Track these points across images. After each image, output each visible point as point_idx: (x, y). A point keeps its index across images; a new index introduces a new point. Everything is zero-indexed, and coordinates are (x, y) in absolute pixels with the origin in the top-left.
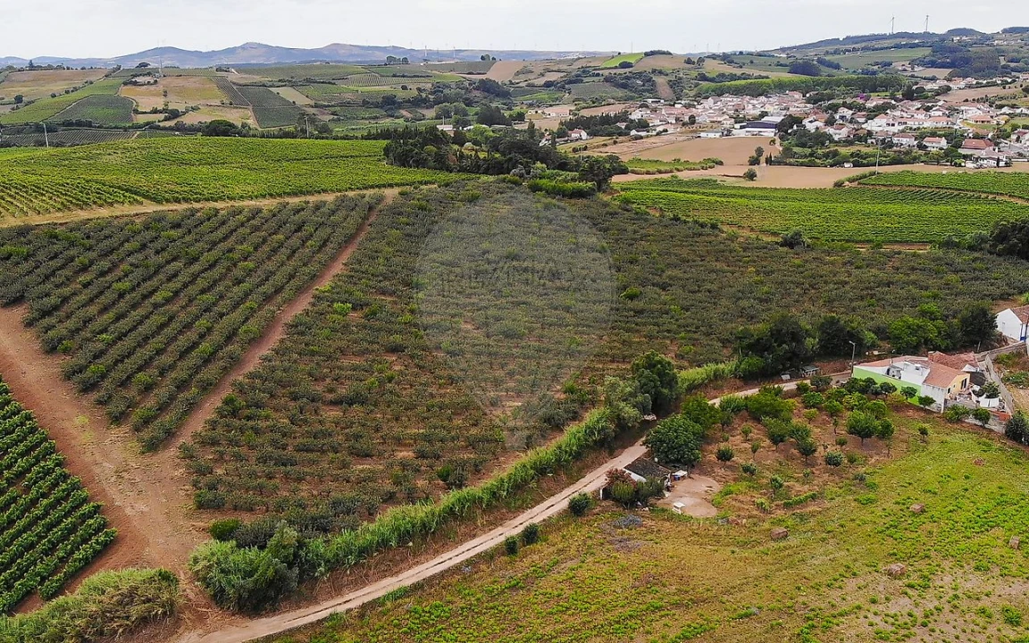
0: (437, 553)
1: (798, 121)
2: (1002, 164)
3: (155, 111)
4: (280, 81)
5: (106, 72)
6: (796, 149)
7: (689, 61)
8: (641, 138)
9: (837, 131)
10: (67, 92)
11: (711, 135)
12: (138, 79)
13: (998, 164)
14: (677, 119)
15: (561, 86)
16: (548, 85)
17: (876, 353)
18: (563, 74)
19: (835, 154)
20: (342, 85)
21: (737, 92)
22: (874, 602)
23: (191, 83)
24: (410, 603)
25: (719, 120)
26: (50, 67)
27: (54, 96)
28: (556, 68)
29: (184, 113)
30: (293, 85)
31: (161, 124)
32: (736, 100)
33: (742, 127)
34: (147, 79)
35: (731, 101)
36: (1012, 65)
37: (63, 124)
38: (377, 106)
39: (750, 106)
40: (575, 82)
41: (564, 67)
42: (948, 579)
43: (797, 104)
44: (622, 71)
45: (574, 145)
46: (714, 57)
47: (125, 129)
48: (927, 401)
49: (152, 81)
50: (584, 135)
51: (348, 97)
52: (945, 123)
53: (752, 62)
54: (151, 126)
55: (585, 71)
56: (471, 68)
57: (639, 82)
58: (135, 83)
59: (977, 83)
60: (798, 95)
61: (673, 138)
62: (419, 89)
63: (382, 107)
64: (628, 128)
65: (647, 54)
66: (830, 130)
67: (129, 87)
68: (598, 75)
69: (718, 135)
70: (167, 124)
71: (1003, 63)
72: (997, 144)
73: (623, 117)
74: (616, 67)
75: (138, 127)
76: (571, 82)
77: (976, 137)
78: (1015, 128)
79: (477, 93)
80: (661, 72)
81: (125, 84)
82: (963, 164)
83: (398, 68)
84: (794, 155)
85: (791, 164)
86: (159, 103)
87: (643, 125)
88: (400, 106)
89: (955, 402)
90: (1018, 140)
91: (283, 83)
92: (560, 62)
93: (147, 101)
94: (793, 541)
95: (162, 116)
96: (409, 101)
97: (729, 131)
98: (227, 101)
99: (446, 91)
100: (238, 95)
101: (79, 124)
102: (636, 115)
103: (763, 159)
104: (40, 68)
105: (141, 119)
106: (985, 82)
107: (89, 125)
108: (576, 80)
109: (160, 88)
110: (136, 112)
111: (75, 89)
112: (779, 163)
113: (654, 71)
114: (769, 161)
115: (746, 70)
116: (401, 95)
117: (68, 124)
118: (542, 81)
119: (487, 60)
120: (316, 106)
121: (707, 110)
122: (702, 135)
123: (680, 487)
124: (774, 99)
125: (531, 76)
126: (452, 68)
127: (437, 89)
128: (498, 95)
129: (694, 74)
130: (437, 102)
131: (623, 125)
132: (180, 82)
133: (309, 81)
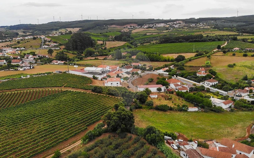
2: (31, 68)
13: (30, 68)
36: (6, 35)
52: (2, 55)
59: (2, 41)
71: (4, 35)
72: (22, 60)
77: (14, 58)
78: (25, 54)
82: (18, 69)
90: (27, 58)
106: (4, 41)
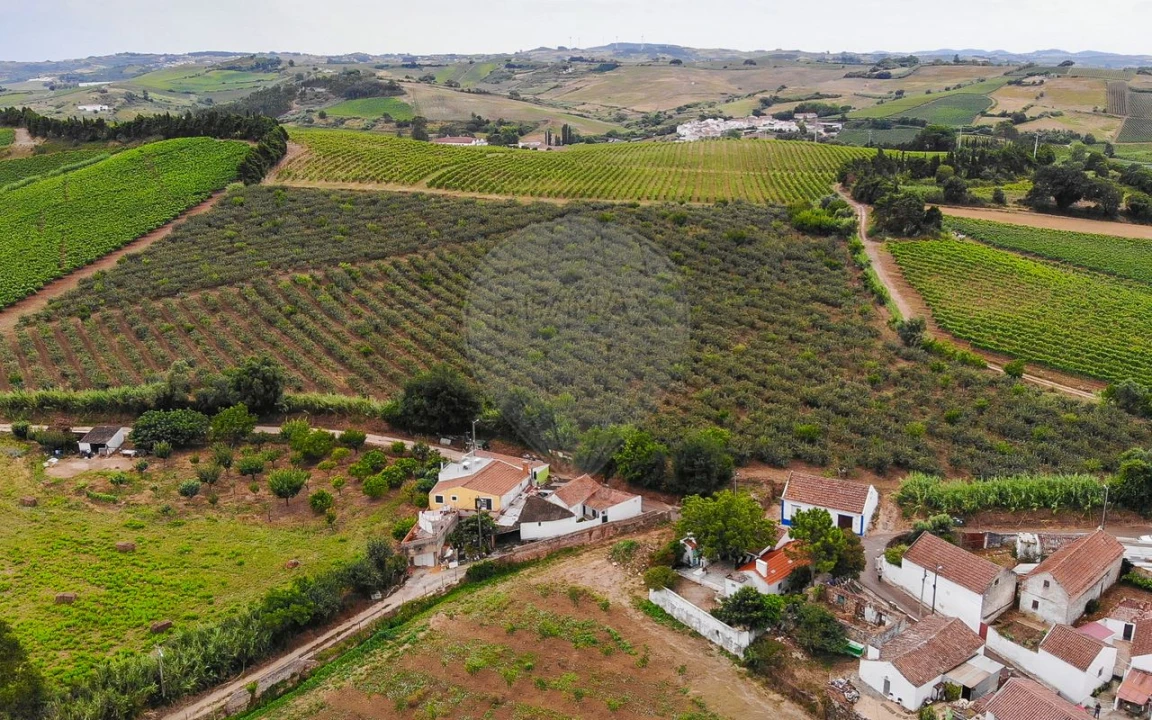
3: (1003, 115)
5: (1013, 68)
10: (947, 89)
12: (1028, 79)
23: (1079, 87)
26: (974, 63)
27: (928, 92)
34: (1037, 79)
37: (899, 122)
49: (1038, 82)
58: (1019, 83)
67: (1013, 86)
81: (1010, 83)
86: (1019, 106)
93: (1009, 102)
95: (1003, 120)
98: (1100, 108)
100: (1124, 100)
101: (913, 122)
104: (965, 62)
105: (981, 122)
107: (923, 124)
109: (1039, 89)
110: (984, 114)
111: (959, 86)
132: (1069, 84)
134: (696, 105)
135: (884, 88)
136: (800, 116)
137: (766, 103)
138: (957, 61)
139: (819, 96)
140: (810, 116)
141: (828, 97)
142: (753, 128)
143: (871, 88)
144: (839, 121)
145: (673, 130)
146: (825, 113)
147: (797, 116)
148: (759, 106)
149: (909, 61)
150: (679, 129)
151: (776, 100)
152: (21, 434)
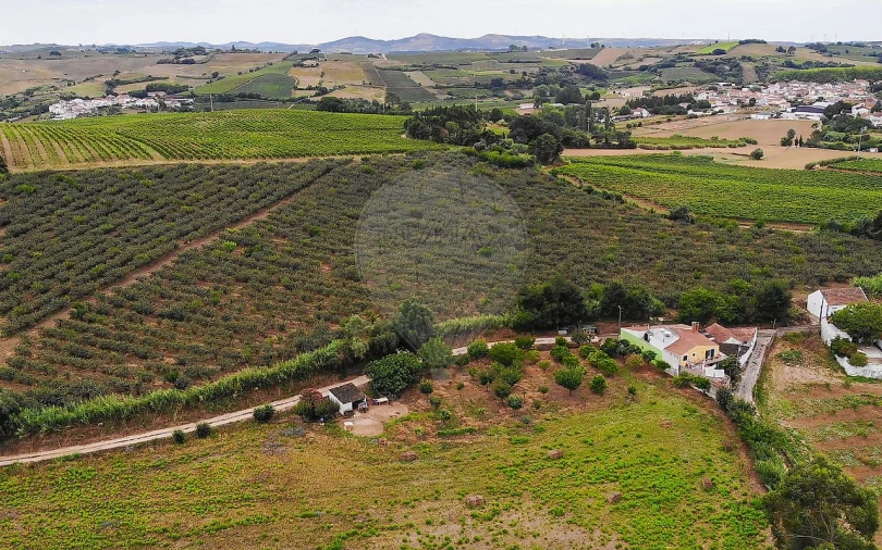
0: (128, 434)
1: (848, 108)
3: (310, 88)
4: (413, 66)
5: (285, 55)
6: (832, 133)
7: (780, 50)
8: (696, 117)
9: (877, 118)
10: (251, 71)
11: (760, 117)
12: (304, 63)
14: (739, 101)
15: (654, 70)
16: (643, 69)
17: (661, 319)
18: (659, 60)
19: (867, 138)
20: (462, 70)
21: (808, 79)
22: (428, 523)
23: (342, 67)
24: (74, 466)
25: (777, 103)
26: (247, 51)
27: (240, 74)
28: (655, 54)
29: (331, 91)
30: (422, 69)
31: (311, 99)
32: (802, 86)
33: (793, 111)
34: (314, 62)
35: (797, 86)
37: (239, 96)
38: (486, 87)
39: (813, 92)
40: (668, 66)
41: (663, 53)
42: (514, 517)
43: (858, 92)
44: (713, 58)
45: (630, 122)
46: (810, 46)
47: (284, 102)
48: (664, 365)
50: (645, 113)
51: (465, 80)
53: (847, 52)
54: (304, 100)
55: (680, 57)
56: (581, 54)
57: (727, 68)
58: (302, 66)
60: (864, 84)
61: (725, 118)
62: (525, 74)
63: (490, 88)
64: (689, 108)
65: (741, 43)
66: (871, 118)
67: (297, 68)
68: (691, 60)
69: (767, 117)
70: (316, 99)
73: (688, 98)
74: (710, 54)
75: (293, 100)
76: (663, 66)
79: (577, 76)
80: (750, 59)
81: (295, 66)
83: (515, 55)
84: (827, 139)
85: (819, 147)
86: (315, 82)
87: (704, 106)
88: (505, 87)
89: (686, 370)
91: (416, 67)
92: (659, 49)
93: (306, 80)
94: (417, 464)
95: (313, 93)
96: (513, 83)
97: (779, 114)
98: (366, 82)
99: (550, 75)
100: (377, 76)
101: (251, 96)
102: (702, 97)
103: (793, 140)
105: (298, 94)
107: (258, 97)
108: (669, 65)
109: (320, 70)
110: (296, 88)
111: (258, 69)
112: (809, 145)
113: (743, 58)
114: (800, 143)
115: (835, 59)
116: (509, 78)
117: (243, 96)
118: (638, 66)
119: (596, 47)
120: (437, 87)
121: (770, 95)
122: (753, 116)
123: (374, 411)
124: (839, 86)
125: (631, 61)
126: (562, 54)
127: (543, 73)
128: (595, 78)
129: (782, 61)
130: (536, 84)
131: (685, 105)
132: (335, 65)
133: (436, 66)
134: (38, 89)
135: (196, 71)
136: (153, 94)
137: (111, 84)
138: (234, 50)
139: (151, 78)
140: (162, 94)
141: (159, 78)
142: (117, 105)
143: (187, 72)
144: (189, 97)
145: (46, 110)
146: (173, 91)
147: (149, 94)
148: (106, 87)
149: (199, 50)
150: (51, 108)
151: (118, 83)
152: (265, 417)
